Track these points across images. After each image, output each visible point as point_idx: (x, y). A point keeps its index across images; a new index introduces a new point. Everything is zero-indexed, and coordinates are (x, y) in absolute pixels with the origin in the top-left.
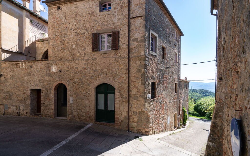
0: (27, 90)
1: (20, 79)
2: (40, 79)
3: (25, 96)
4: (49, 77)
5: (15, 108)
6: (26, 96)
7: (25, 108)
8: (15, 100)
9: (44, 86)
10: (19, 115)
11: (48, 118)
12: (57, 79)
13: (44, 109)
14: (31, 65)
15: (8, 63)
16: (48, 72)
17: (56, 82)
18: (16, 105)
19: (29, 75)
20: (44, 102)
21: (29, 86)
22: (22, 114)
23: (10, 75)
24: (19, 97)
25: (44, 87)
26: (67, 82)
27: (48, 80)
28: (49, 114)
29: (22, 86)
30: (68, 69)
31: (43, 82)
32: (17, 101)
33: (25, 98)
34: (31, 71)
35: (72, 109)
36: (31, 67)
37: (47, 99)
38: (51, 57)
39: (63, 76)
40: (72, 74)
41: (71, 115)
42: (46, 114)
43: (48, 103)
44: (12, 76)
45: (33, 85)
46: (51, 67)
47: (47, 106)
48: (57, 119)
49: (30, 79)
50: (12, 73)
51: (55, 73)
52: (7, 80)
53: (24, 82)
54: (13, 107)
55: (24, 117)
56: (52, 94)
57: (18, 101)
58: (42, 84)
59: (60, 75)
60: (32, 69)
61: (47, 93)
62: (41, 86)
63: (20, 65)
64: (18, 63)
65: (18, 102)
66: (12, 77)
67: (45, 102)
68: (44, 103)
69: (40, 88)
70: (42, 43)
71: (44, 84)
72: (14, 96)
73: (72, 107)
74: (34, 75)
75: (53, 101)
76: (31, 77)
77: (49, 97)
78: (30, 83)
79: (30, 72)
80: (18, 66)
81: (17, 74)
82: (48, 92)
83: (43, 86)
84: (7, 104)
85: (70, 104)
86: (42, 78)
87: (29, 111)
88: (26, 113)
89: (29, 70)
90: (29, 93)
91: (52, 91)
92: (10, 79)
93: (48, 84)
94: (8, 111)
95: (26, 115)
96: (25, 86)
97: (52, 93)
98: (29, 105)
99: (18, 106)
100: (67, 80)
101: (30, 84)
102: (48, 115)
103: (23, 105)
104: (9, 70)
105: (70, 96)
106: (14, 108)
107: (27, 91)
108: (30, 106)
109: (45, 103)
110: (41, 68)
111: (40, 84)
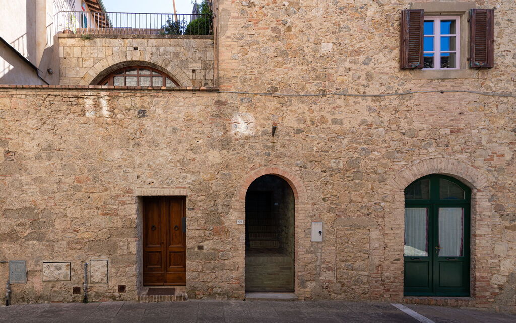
0: (121, 199)
1: (85, 157)
2: (181, 157)
3: (111, 225)
4: (225, 152)
5: (65, 271)
6: (120, 224)
7: (114, 270)
8: (65, 242)
9: (200, 184)
10: (85, 300)
11: (218, 299)
12: (257, 161)
13: (200, 268)
14: (142, 107)
15: (26, 96)
16: (218, 133)
17: (252, 169)
18: (68, 259)
19: (131, 142)
20: (201, 244)
21: (134, 187)
22: (98, 295)
23: (34, 143)
24: (82, 228)
25: (203, 188)
26: (297, 168)
27: (218, 161)
28: (222, 284)
29: (98, 185)
30: (302, 126)
31: (197, 169)
32: (74, 246)
33: (114, 233)
34: (142, 131)
35: (318, 263)
36: (142, 113)
37: (215, 232)
38: (233, 81)
39: (283, 150)
40: (318, 144)
41: (314, 284)
42: (210, 284)
43: (220, 247)
44: (44, 145)
45: (149, 180)
46: (231, 114)
47: (213, 256)
48: (255, 299)
49: (137, 160)
50: (48, 136)
51: (248, 138)
52: (23, 162)
53: (107, 169)
54: (52, 269)
55: (110, 302)
56: (236, 214)
57: (76, 243)
58: (191, 178)
59: (270, 144)
60: (147, 122)
61: (213, 209)
62: (188, 186)
63: (89, 103)
64: (77, 97)
65: (79, 247)
66: (49, 150)
67: (207, 242)
68: (200, 248)
69: (183, 193)
70: (87, 43)
71: (203, 176)
72: (57, 226)
73: (319, 255)
74: (154, 143)
75: (239, 239)
76: (142, 149)
77: (220, 223)
78: (136, 174)
79: (138, 133)
80: (78, 109)
81: (71, 139)
82: (220, 207)
83: (197, 186)
84: (23, 257)
85: (312, 246)
86: (191, 155)
87: (134, 278)
88: (117, 288)
89: (135, 125)
90: (132, 210)
91: (237, 203)
92: (38, 158)
93: (218, 176)
94: (29, 285)
95: (117, 294)
96: (111, 186)
97: (235, 210)
98: (134, 258)
99: (79, 263)
100: (299, 162)
101: (138, 177)
102: (219, 290)
103: (103, 257)
104: (32, 122)
105: (309, 219)
106: (57, 272)
107: (124, 203)
108: (136, 262)
109: (207, 245)
110: (189, 119)
111: (185, 177)
